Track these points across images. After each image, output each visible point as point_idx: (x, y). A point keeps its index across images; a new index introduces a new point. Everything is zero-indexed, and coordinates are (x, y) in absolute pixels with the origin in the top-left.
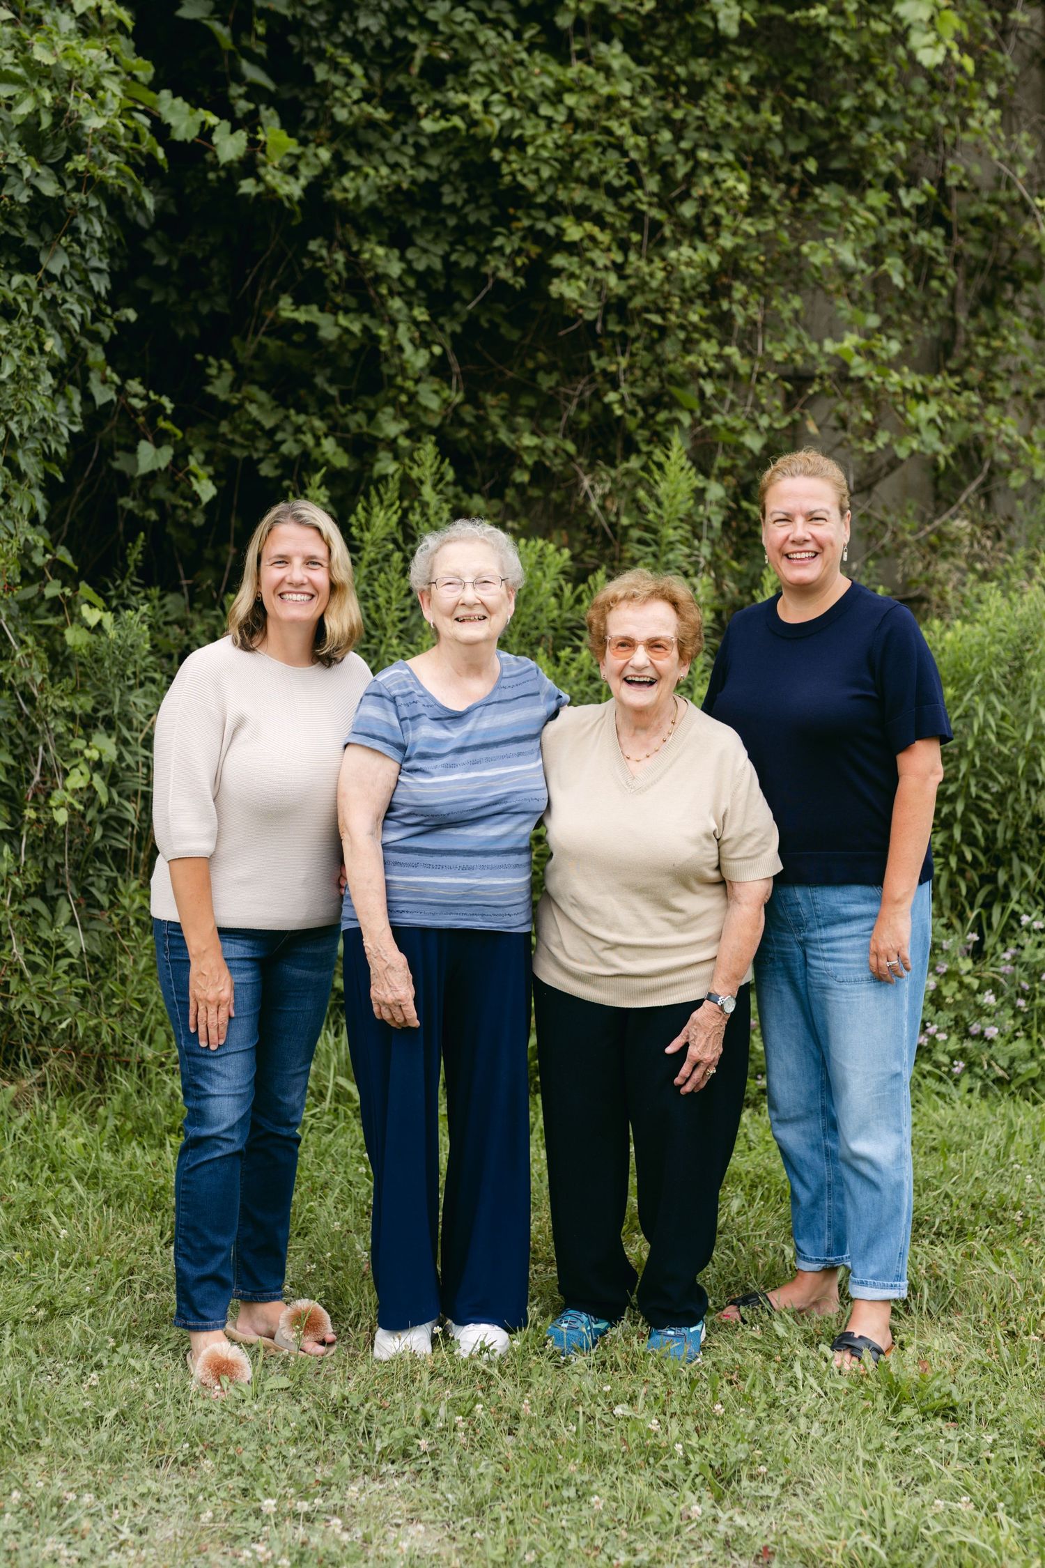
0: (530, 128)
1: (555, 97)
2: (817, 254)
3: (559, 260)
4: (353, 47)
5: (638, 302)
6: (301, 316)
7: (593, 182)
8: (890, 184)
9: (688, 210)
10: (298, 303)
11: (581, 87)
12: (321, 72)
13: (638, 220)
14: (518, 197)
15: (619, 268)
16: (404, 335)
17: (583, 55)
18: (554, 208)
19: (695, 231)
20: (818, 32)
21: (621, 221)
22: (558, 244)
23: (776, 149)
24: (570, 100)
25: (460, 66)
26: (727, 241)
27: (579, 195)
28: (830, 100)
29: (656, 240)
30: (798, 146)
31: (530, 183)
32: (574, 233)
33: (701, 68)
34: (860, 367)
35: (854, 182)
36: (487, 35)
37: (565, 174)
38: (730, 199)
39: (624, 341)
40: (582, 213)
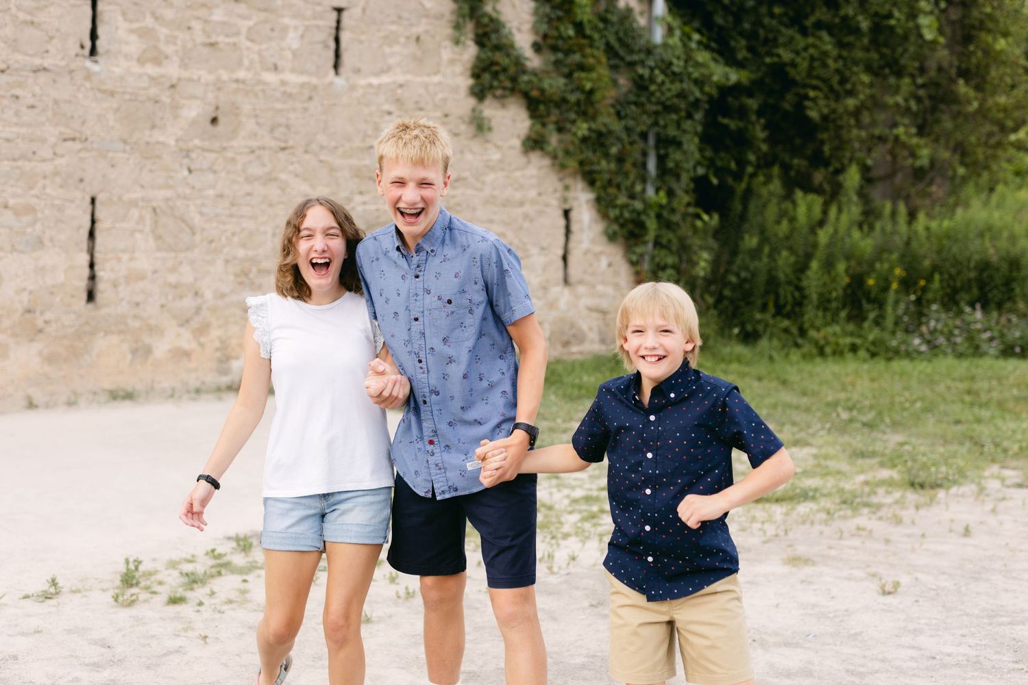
0: (798, 60)
1: (805, 49)
2: (890, 100)
3: (808, 103)
4: (741, 34)
5: (833, 116)
6: (725, 121)
7: (818, 78)
8: (913, 76)
9: (848, 86)
10: (724, 116)
11: (814, 46)
12: (733, 43)
13: (831, 89)
14: (794, 82)
15: (827, 106)
16: (758, 128)
17: (813, 35)
18: (805, 86)
19: (851, 93)
20: (892, 28)
21: (826, 89)
22: (806, 97)
23: (875, 65)
24: (811, 51)
25: (775, 39)
26: (862, 97)
27: (815, 82)
28: (894, 51)
29: (838, 98)
30: (882, 63)
31: (798, 78)
32: (812, 94)
33: (851, 39)
34: (903, 138)
35: (899, 74)
36: (783, 30)
37: (809, 75)
38: (863, 83)
39: (826, 129)
40: (815, 88)
